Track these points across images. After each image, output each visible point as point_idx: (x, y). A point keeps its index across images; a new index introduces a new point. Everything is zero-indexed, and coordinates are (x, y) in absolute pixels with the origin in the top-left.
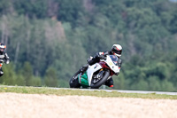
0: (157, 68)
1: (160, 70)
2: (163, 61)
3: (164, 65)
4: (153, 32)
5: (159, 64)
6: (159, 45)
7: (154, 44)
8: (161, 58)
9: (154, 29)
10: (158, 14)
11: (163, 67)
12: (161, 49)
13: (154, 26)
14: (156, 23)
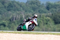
0: (3, 23)
1: (4, 23)
2: (5, 20)
3: (6, 21)
4: (1, 10)
5: (4, 21)
6: (4, 15)
7: (2, 15)
8: (4, 19)
9: (2, 9)
10: (3, 4)
11: (5, 22)
12: (4, 16)
13: (2, 8)
14: (3, 7)
